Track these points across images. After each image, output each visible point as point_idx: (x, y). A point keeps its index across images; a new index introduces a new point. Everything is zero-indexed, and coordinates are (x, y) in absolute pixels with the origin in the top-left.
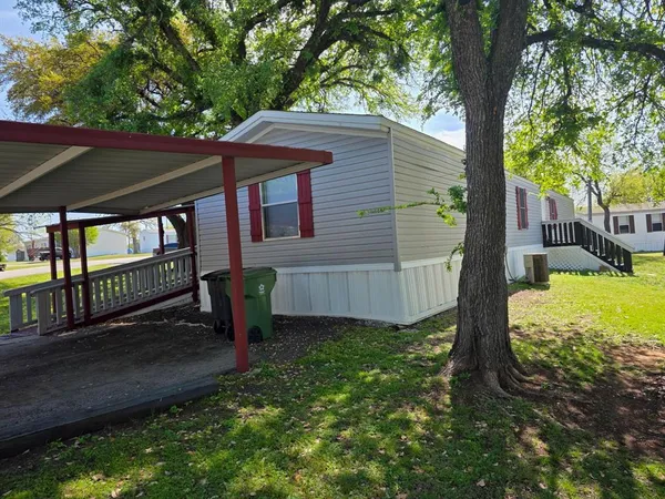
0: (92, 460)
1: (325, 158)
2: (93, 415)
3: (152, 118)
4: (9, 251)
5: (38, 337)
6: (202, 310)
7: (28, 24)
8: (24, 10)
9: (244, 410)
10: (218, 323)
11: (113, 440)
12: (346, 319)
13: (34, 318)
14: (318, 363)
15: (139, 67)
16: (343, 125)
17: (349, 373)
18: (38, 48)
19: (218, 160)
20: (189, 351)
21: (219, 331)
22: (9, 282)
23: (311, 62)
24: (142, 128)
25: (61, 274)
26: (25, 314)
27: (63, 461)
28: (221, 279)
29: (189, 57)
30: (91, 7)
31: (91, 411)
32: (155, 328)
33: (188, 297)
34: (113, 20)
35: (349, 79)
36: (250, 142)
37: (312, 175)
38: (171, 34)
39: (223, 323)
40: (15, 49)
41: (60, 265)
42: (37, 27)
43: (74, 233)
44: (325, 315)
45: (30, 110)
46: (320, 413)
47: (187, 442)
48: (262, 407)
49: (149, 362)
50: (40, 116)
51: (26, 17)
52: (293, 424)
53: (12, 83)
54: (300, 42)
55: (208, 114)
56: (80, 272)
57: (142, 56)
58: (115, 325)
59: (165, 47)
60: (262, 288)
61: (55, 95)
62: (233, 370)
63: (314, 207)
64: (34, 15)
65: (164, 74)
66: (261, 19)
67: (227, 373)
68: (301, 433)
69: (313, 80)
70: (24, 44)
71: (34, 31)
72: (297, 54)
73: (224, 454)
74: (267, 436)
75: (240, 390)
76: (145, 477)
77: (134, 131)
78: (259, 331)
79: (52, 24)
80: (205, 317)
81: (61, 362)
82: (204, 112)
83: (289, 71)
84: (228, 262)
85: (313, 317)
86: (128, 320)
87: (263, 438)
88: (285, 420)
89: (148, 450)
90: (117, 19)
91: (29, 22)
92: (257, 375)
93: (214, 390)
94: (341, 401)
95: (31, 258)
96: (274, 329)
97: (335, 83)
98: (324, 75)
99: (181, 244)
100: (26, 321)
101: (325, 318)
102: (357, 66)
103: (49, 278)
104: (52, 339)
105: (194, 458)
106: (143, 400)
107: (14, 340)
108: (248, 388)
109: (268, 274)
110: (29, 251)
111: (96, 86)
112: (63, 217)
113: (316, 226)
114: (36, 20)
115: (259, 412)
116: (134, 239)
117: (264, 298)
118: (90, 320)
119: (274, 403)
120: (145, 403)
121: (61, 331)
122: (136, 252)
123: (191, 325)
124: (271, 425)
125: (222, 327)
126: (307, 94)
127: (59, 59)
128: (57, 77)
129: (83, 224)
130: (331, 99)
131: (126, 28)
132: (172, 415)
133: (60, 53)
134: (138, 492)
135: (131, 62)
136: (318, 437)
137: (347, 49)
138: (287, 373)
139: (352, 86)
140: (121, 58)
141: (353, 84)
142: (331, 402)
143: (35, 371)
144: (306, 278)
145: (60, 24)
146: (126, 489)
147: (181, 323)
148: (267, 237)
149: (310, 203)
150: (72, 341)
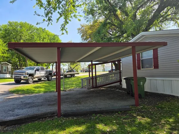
0: (102, 121)
1: (165, 44)
2: (101, 110)
3: (111, 38)
4: (79, 70)
5: (87, 89)
6: (123, 87)
7: (86, 21)
8: (85, 18)
9: (138, 117)
10: (128, 92)
11: (106, 117)
12: (171, 95)
13: (86, 85)
14: (162, 108)
15: (108, 26)
16: (171, 33)
17: (174, 113)
18: (87, 25)
19: (131, 47)
20: (121, 98)
21: (128, 93)
22: (80, 77)
23: (158, 15)
24: (108, 41)
25: (91, 76)
26: (84, 84)
27: (96, 119)
28: (129, 80)
29: (121, 21)
30: (98, 14)
31: (100, 108)
32: (111, 91)
33: (118, 84)
34: (103, 16)
35: (171, 18)
36: (137, 42)
37: (158, 49)
38: (116, 16)
39: (129, 92)
40: (83, 27)
41: (91, 73)
42: (88, 21)
43: (94, 66)
44: (162, 93)
45: (85, 39)
46: (164, 124)
47: (124, 122)
48: (144, 117)
49: (111, 99)
50: (87, 41)
51: (86, 19)
52: (155, 125)
53: (82, 34)
54: (154, 10)
55: (125, 35)
56: (95, 75)
57: (109, 23)
58: (102, 89)
59: (114, 20)
60: (142, 83)
61: (90, 35)
62: (134, 105)
63: (159, 59)
64: (87, 19)
65: (114, 27)
66: (142, 6)
67: (132, 106)
68: (159, 128)
69: (157, 21)
70: (84, 25)
71: (87, 22)
72: (152, 14)
73: (134, 128)
74: (147, 127)
75: (137, 111)
76: (115, 128)
77: (107, 42)
78: (141, 95)
79: (90, 20)
80: (124, 89)
81: (92, 96)
82: (124, 35)
83: (150, 20)
84: (133, 75)
85: (158, 93)
86: (104, 88)
87: (146, 127)
88: (152, 123)
89: (114, 122)
90: (103, 15)
91: (86, 20)
92: (142, 108)
93: (129, 110)
94: (172, 122)
95: (83, 72)
96: (145, 95)
97: (165, 20)
98: (161, 18)
99: (116, 70)
100: (84, 85)
101: (163, 94)
102: (174, 13)
103: (88, 76)
104: (89, 90)
105: (126, 127)
106: (112, 109)
107: (82, 90)
108: (139, 111)
109: (144, 79)
110: (83, 70)
111: (99, 32)
112: (92, 63)
113: (159, 65)
114: (87, 20)
115: (144, 119)
116: (104, 68)
117: (142, 86)
118: (96, 87)
119: (148, 117)
120: (113, 109)
121: (91, 89)
122: (104, 71)
123: (120, 91)
124: (148, 123)
125: (129, 93)
126: (156, 25)
127: (91, 27)
128: (90, 31)
129: (95, 64)
130: (163, 25)
131: (105, 17)
132: (119, 114)
133: (91, 26)
134: (113, 132)
135: (106, 25)
136: (165, 131)
137: (170, 8)
138: (151, 109)
139: (172, 20)
140: (104, 24)
141: (172, 19)
142: (168, 121)
143: (87, 97)
144: (155, 81)
145: (92, 19)
146: (110, 130)
147: (117, 90)
148: (142, 68)
149: (157, 58)
150: (93, 91)
